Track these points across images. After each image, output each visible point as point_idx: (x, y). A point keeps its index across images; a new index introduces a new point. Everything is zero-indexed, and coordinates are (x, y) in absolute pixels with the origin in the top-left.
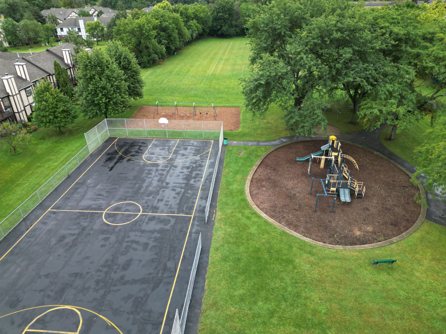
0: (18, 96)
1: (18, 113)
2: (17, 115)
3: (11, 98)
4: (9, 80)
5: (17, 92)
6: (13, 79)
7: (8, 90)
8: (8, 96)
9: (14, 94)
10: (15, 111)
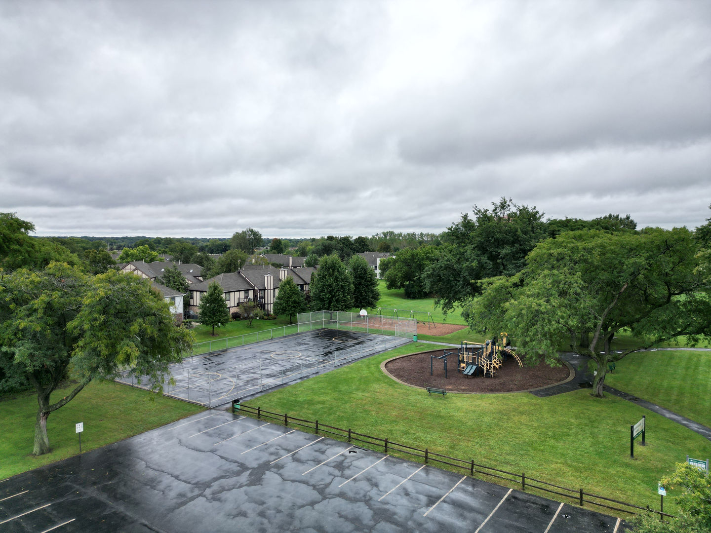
0: (272, 291)
1: (268, 304)
2: (266, 305)
3: (266, 291)
4: (269, 277)
5: (272, 288)
6: (272, 277)
7: (266, 286)
8: (265, 289)
9: (269, 288)
10: (266, 302)
